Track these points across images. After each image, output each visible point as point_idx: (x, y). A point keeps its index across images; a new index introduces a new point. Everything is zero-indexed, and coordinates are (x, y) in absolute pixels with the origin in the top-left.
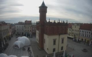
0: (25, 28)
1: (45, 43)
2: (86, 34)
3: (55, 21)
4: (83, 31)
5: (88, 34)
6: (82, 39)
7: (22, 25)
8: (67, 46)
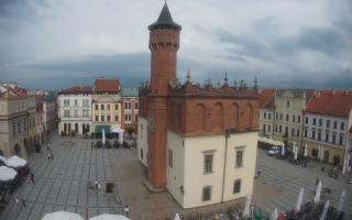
0: (97, 108)
1: (171, 164)
2: (327, 131)
3: (209, 80)
4: (318, 118)
5: (338, 131)
6: (315, 153)
7: (85, 98)
8: (255, 178)
